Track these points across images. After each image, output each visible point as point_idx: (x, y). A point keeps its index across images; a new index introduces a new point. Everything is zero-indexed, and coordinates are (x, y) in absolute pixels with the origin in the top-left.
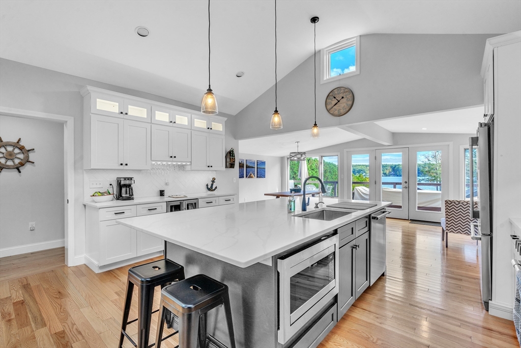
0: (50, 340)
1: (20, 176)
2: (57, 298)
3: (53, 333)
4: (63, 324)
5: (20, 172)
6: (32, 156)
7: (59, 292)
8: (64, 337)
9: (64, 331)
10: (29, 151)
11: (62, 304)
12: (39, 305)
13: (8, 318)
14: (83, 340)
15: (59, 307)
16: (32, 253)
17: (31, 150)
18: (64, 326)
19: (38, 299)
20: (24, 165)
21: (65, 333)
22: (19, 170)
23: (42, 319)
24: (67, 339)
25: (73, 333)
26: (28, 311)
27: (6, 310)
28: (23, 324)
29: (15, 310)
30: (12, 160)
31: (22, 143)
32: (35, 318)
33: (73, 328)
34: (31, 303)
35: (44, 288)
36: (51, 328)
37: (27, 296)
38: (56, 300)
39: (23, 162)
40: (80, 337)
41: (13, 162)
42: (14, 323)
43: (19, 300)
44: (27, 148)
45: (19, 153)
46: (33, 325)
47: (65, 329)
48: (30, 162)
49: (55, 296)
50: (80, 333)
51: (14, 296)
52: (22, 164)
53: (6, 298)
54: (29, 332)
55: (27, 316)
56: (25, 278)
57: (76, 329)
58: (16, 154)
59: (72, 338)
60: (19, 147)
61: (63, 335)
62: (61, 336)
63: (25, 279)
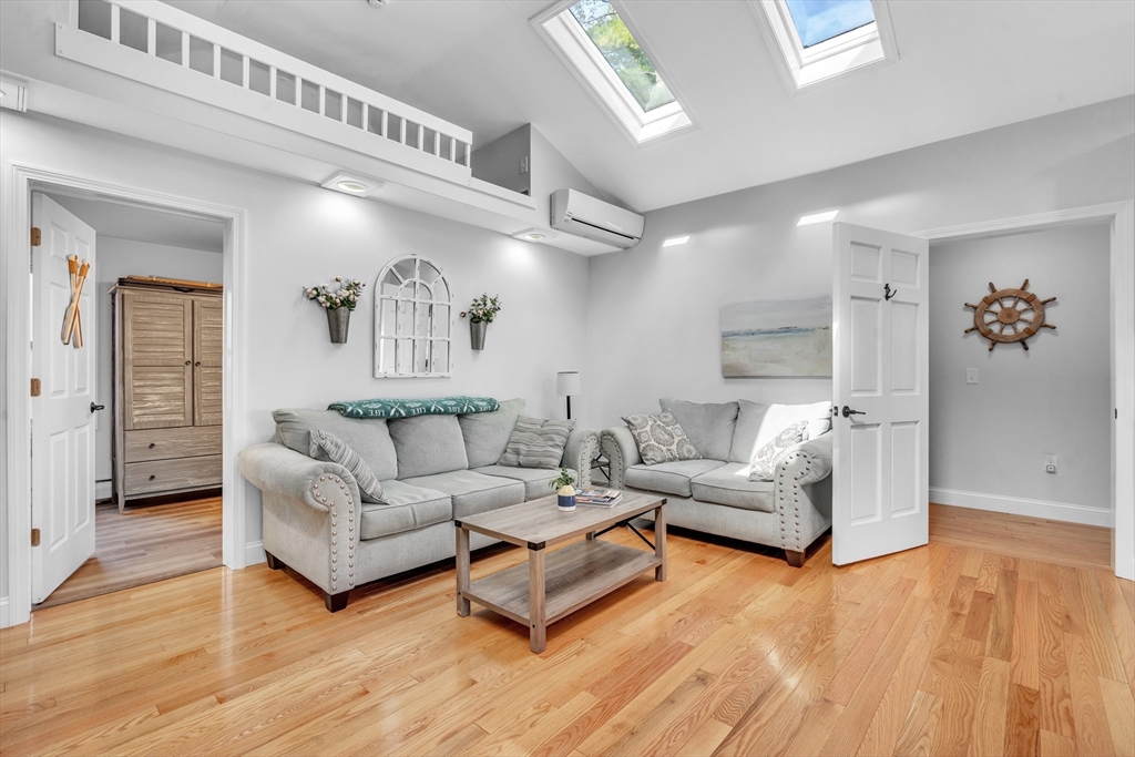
0: (1003, 689)
1: (1028, 356)
2: (1057, 624)
3: (1014, 681)
4: (1043, 680)
5: (1026, 349)
6: (1051, 315)
7: (1068, 617)
8: (1032, 703)
9: (1038, 692)
10: (1044, 303)
11: (1062, 642)
12: (1016, 619)
13: (956, 609)
14: (1070, 740)
15: (1053, 644)
16: (1049, 522)
17: (1048, 301)
18: (1044, 685)
19: (1019, 606)
20: (1033, 334)
21: (1039, 697)
22: (1024, 344)
23: (1009, 645)
24: (1035, 711)
25: (1055, 711)
26: (992, 616)
27: (960, 596)
28: (975, 632)
29: (974, 604)
30: (1013, 324)
31: (1030, 290)
32: (998, 634)
33: (1060, 701)
34: (1004, 608)
35: (1040, 593)
36: (1016, 671)
37: (1002, 591)
38: (1053, 627)
39: (1033, 328)
40: (1067, 730)
41: (1015, 329)
42: (962, 622)
43: (987, 591)
44: (1042, 297)
45: (1025, 310)
46: (989, 644)
47: (1042, 691)
48: (1046, 326)
49: (1056, 620)
50: (1071, 722)
51: (982, 580)
52: (1031, 333)
53: (970, 578)
54: (977, 653)
55: (986, 625)
56: (1014, 559)
57: (1067, 708)
58: (1020, 313)
59: (1047, 719)
60: (1025, 297)
61: (1032, 699)
62: (1027, 696)
63: (1012, 562)
